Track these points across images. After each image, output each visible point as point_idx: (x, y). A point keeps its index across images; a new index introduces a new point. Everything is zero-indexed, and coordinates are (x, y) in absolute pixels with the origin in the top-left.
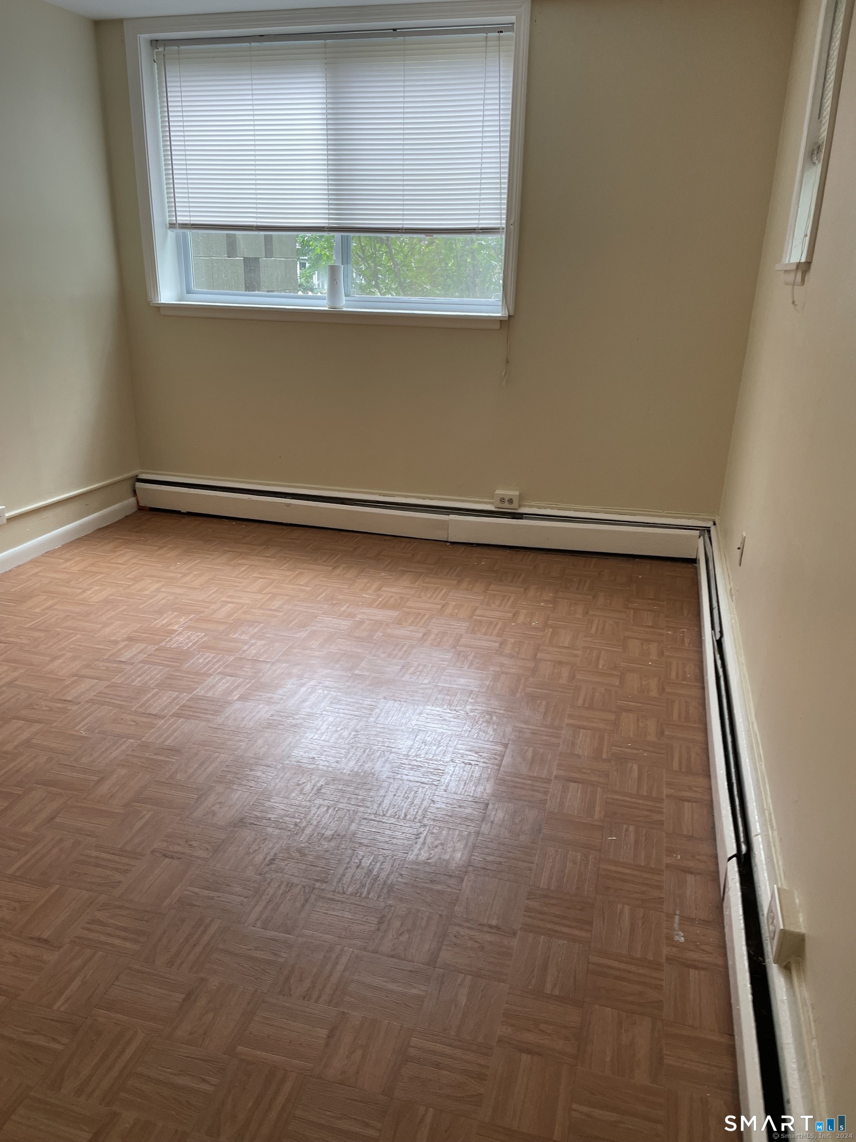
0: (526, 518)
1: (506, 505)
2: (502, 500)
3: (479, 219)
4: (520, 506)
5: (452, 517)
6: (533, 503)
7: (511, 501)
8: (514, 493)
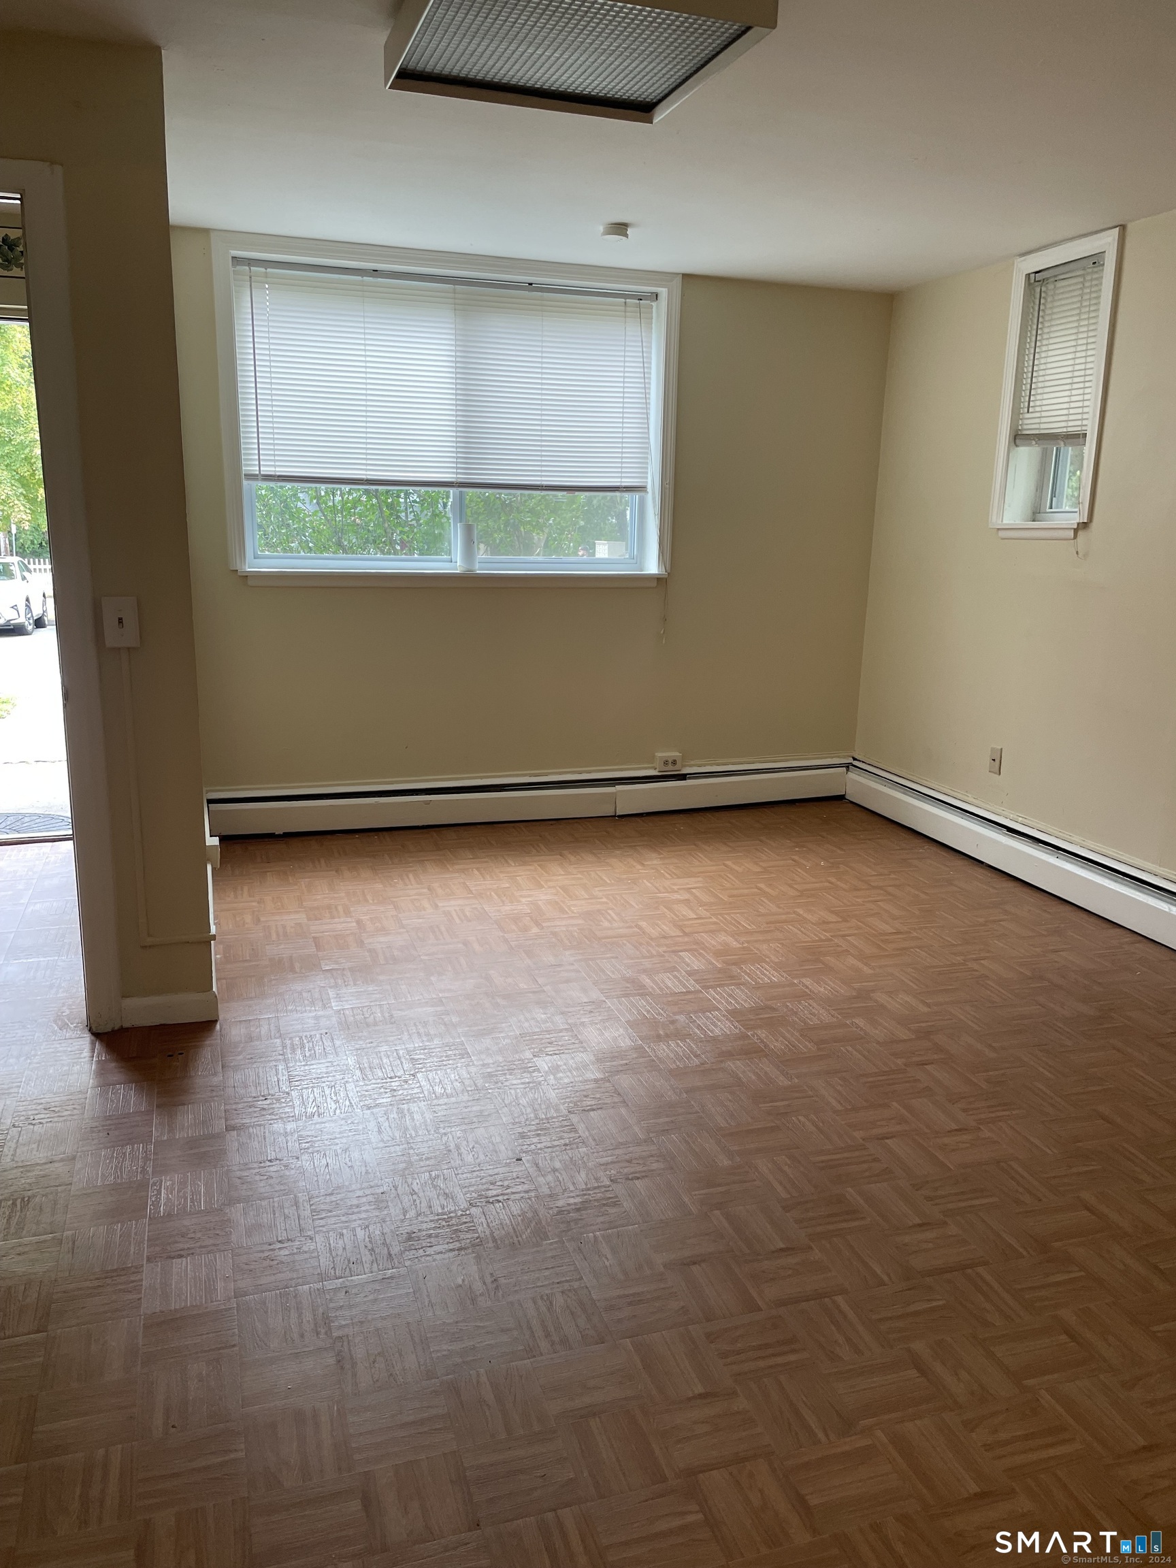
0: (690, 778)
1: (670, 767)
2: (666, 763)
3: (621, 477)
4: (684, 766)
5: (619, 788)
6: (692, 762)
7: (674, 762)
8: (675, 754)
